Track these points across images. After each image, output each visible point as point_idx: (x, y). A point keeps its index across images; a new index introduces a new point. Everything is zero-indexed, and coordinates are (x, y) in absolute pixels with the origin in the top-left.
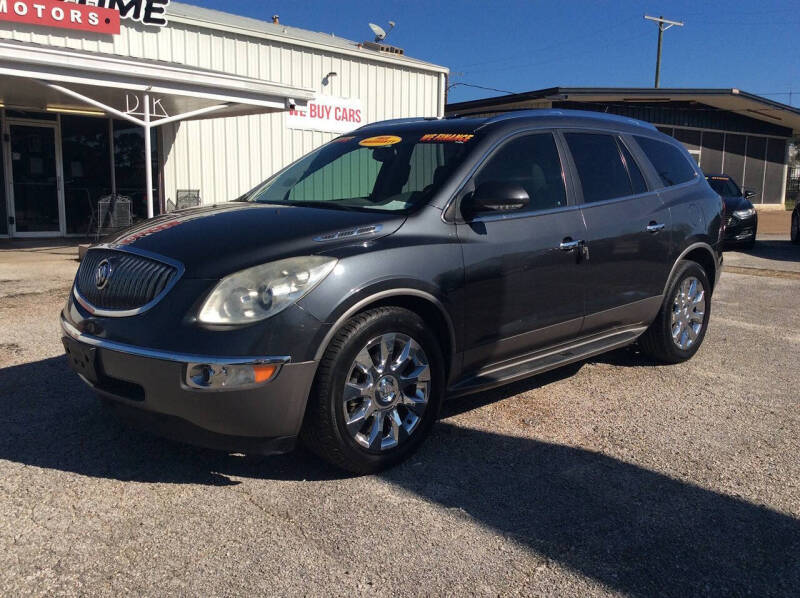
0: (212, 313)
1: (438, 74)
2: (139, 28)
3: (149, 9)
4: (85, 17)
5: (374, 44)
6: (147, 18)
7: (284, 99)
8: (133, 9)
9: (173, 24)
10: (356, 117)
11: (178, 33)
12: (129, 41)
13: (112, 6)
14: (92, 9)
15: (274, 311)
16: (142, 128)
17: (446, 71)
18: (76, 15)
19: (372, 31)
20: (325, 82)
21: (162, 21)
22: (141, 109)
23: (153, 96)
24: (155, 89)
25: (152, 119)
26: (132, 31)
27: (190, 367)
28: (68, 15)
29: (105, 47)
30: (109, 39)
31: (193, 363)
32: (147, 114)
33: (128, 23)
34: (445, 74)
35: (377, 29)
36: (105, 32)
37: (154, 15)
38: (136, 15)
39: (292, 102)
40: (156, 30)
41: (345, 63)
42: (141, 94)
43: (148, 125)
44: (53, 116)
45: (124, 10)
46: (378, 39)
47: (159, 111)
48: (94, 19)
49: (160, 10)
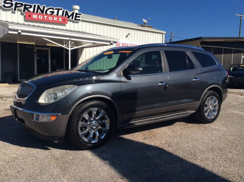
0: (42, 100)
1: (162, 34)
2: (73, 22)
3: (76, 17)
4: (58, 19)
5: (143, 25)
6: (75, 19)
7: (110, 42)
9: (83, 21)
11: (84, 23)
12: (70, 26)
13: (65, 16)
14: (60, 17)
15: (57, 100)
16: (68, 50)
17: (165, 32)
18: (55, 19)
19: (143, 21)
20: (127, 37)
21: (79, 20)
22: (68, 45)
23: (71, 41)
24: (72, 39)
25: (71, 47)
26: (71, 23)
27: (34, 115)
28: (53, 19)
29: (63, 28)
30: (65, 25)
31: (35, 114)
32: (70, 46)
33: (70, 21)
34: (165, 34)
35: (145, 21)
36: (63, 23)
37: (77, 18)
38: (72, 18)
39: (112, 42)
40: (78, 22)
41: (133, 31)
42: (68, 40)
43: (70, 49)
44: (48, 47)
45: (69, 17)
46: (145, 24)
47: (73, 45)
48: (60, 20)
49: (79, 17)
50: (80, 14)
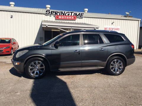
1: (138, 20)
4: (71, 18)
5: (126, 16)
8: (78, 16)
12: (78, 20)
14: (73, 16)
17: (140, 20)
18: (70, 18)
20: (112, 24)
24: (72, 28)
30: (75, 20)
33: (78, 18)
35: (127, 13)
37: (82, 16)
38: (79, 16)
39: (95, 28)
40: (82, 18)
50: (83, 14)
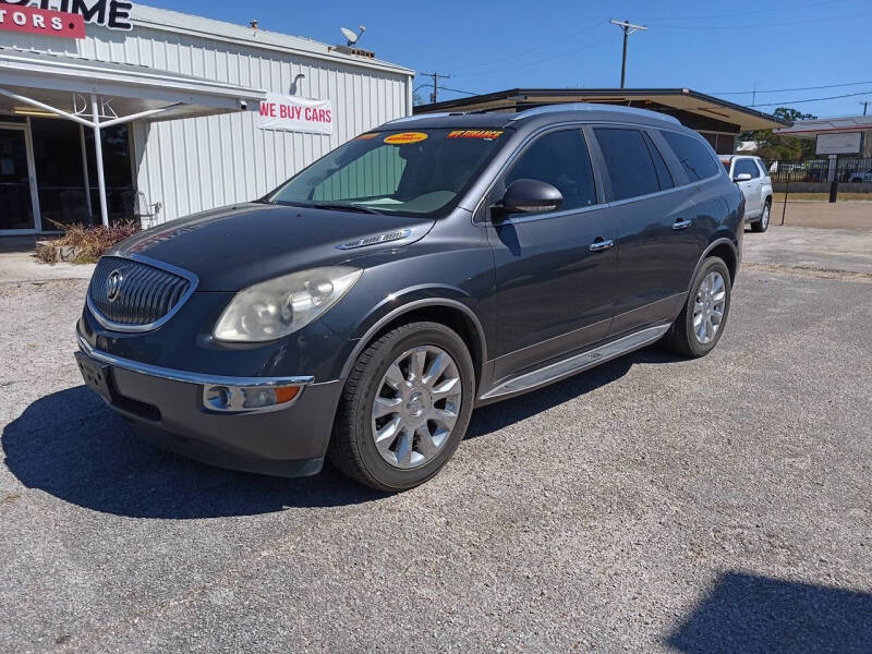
3: (113, 14)
4: (48, 21)
5: (345, 47)
6: (112, 23)
7: (235, 100)
8: (97, 14)
9: (138, 30)
10: (326, 117)
11: (144, 43)
12: (95, 45)
13: (75, 10)
14: (54, 13)
16: (90, 131)
18: (38, 20)
19: (344, 35)
21: (128, 26)
22: (89, 110)
23: (101, 98)
25: (101, 120)
26: (99, 42)
28: (30, 19)
32: (96, 115)
33: (93, 28)
34: (412, 77)
35: (349, 34)
36: (68, 36)
38: (101, 20)
42: (88, 96)
43: (97, 125)
44: (22, 119)
45: (88, 15)
46: (350, 43)
47: (108, 113)
48: (57, 23)
49: (126, 15)
50: (129, 6)
